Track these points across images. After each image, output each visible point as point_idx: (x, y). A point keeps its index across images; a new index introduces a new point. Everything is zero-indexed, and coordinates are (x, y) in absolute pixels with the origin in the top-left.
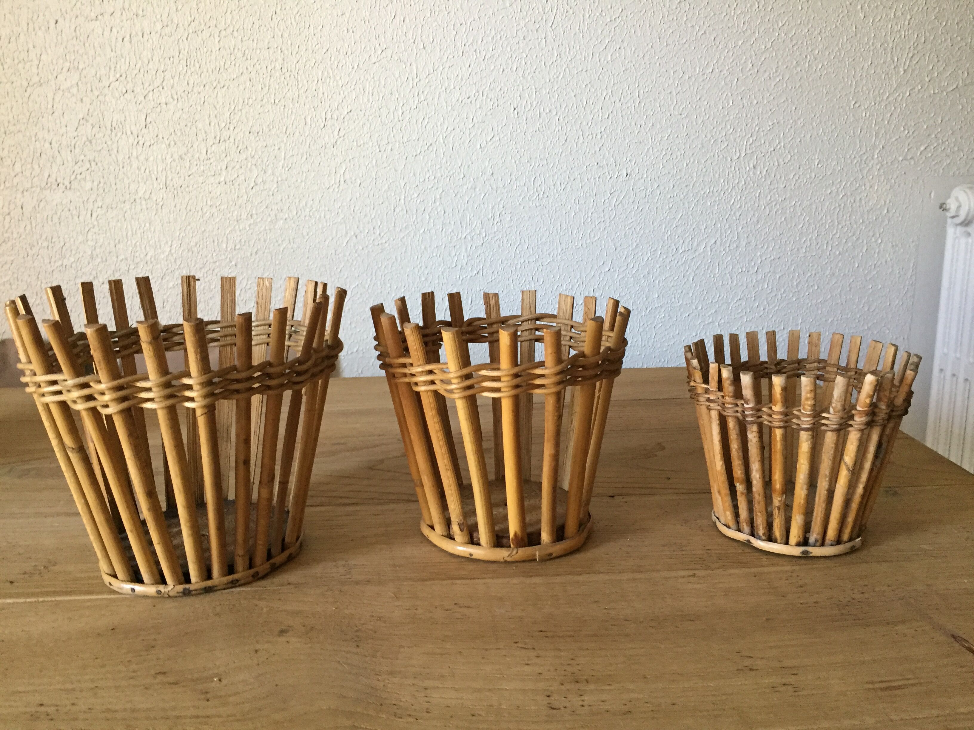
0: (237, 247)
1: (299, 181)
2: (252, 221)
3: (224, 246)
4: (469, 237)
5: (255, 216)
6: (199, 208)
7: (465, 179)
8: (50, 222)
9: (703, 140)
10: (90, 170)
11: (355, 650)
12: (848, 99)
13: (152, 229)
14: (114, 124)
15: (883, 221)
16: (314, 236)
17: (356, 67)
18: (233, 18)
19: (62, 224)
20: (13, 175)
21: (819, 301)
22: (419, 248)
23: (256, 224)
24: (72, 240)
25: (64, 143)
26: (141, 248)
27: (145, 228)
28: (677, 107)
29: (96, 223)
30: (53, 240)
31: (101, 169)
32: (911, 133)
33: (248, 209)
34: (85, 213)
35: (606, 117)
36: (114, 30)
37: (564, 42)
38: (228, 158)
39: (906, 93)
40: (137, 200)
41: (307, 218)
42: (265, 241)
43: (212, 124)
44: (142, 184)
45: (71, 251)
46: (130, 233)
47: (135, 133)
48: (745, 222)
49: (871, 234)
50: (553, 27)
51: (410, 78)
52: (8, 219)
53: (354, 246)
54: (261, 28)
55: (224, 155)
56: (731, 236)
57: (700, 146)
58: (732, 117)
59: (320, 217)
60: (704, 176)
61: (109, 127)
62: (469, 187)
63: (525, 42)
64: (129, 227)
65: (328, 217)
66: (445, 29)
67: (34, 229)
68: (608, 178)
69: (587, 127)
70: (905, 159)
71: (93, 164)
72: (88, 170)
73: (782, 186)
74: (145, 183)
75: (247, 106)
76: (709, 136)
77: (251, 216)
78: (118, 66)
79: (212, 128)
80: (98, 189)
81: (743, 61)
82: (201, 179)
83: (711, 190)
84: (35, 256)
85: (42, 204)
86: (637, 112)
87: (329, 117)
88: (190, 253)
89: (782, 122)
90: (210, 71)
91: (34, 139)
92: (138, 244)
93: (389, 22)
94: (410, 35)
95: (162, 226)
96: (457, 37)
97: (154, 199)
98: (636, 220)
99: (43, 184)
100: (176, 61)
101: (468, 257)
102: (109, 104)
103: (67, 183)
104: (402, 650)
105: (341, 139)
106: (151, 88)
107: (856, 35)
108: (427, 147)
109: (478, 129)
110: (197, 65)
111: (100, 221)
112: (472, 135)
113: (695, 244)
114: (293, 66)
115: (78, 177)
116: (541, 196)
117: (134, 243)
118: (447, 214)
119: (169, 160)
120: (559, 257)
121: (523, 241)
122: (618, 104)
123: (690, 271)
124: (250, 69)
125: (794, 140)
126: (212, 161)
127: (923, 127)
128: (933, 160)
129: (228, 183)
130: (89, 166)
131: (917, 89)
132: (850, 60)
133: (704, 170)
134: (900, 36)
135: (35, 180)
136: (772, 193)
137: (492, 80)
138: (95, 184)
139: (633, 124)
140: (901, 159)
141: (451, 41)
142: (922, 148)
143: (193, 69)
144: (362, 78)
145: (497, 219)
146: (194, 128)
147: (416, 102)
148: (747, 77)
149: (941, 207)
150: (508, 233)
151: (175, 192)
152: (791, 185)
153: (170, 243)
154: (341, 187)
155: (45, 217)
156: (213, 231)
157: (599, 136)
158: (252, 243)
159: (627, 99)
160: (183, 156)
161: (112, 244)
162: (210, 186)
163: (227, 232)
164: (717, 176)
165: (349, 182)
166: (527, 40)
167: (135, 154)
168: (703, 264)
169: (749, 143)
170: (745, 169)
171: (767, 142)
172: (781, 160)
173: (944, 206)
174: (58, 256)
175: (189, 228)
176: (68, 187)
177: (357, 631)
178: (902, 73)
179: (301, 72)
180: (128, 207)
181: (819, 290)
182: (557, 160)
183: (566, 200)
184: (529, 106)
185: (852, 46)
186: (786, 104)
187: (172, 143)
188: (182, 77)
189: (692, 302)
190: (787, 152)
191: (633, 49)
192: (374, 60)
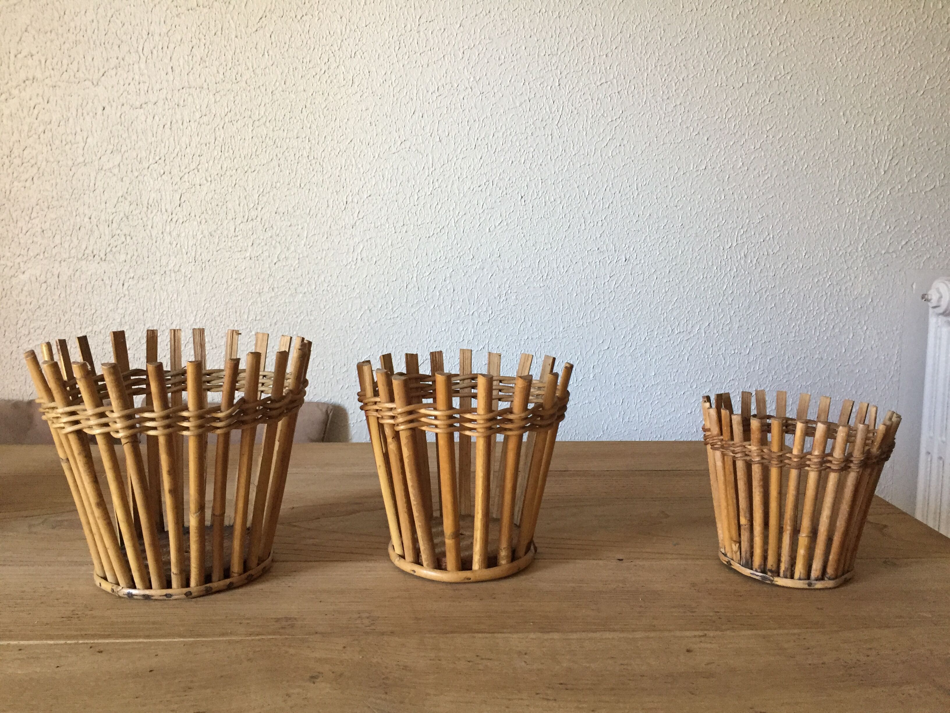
0: (258, 318)
1: (319, 258)
2: (273, 294)
3: (246, 317)
4: (476, 314)
5: (276, 290)
6: (224, 281)
7: (474, 261)
8: (83, 290)
9: (697, 230)
10: (125, 244)
11: (383, 696)
12: (833, 196)
13: (179, 300)
14: (151, 202)
15: (868, 309)
16: (330, 309)
17: (377, 157)
18: (266, 110)
19: (95, 292)
20: (53, 246)
21: (808, 384)
22: (428, 323)
23: (276, 297)
24: (103, 307)
25: (103, 218)
26: (167, 316)
27: (173, 298)
28: (673, 199)
29: (127, 293)
30: (86, 307)
31: (136, 242)
32: (892, 228)
33: (270, 282)
34: (117, 283)
35: (607, 206)
36: (156, 117)
37: (568, 139)
38: (255, 236)
39: (886, 191)
40: (167, 272)
41: (324, 292)
42: (284, 313)
43: (242, 205)
44: (173, 258)
45: (102, 318)
46: (158, 302)
47: (169, 211)
48: (737, 306)
49: (857, 321)
50: (559, 126)
51: (426, 168)
52: (44, 286)
53: (368, 319)
54: (291, 120)
55: (251, 233)
56: (724, 319)
57: (694, 235)
58: (724, 210)
59: (337, 291)
60: (698, 263)
61: (145, 204)
62: (478, 267)
63: (533, 137)
64: (158, 297)
65: (344, 292)
66: (460, 125)
67: (68, 297)
68: (609, 262)
69: (589, 215)
70: (887, 252)
71: (128, 238)
72: (123, 243)
73: (772, 274)
74: (175, 257)
75: (275, 189)
76: (702, 227)
77: (273, 289)
78: (158, 150)
79: (242, 208)
80: (131, 261)
81: (734, 160)
82: (227, 255)
83: (705, 276)
84: (67, 322)
85: (78, 273)
86: (635, 203)
87: (350, 200)
88: (213, 323)
89: (771, 215)
90: (243, 156)
91: (74, 214)
92: (165, 313)
93: (408, 117)
94: (427, 129)
95: (189, 296)
96: (471, 132)
97: (183, 271)
98: (634, 303)
99: (80, 256)
100: (212, 146)
101: (475, 332)
102: (148, 184)
103: (102, 255)
104: (428, 697)
105: (360, 220)
106: (187, 170)
107: (839, 139)
108: (439, 230)
109: (488, 214)
110: (231, 152)
111: (131, 291)
112: (481, 220)
113: (690, 326)
114: (319, 154)
115: (114, 250)
116: (545, 277)
117: (161, 312)
118: (456, 292)
119: (200, 236)
120: (561, 335)
121: (527, 319)
122: (618, 195)
123: (685, 351)
124: (279, 156)
125: (782, 233)
126: (239, 238)
127: (903, 223)
128: (914, 254)
129: (253, 259)
130: (124, 240)
131: (897, 189)
132: (834, 161)
133: (698, 257)
134: (881, 140)
135: (73, 251)
136: (762, 280)
137: (501, 171)
138: (129, 256)
139: (632, 213)
140: (883, 252)
141: (465, 135)
142: (903, 243)
143: (227, 155)
144: (382, 167)
145: (503, 298)
146: (224, 207)
147: (431, 189)
148: (738, 174)
149: (923, 298)
150: (513, 311)
151: (204, 266)
152: (780, 273)
153: (195, 313)
154: (358, 265)
155: (80, 286)
156: (236, 302)
157: (600, 224)
158: (272, 315)
159: (626, 191)
160: (213, 233)
161: (141, 312)
162: (236, 260)
163: (250, 304)
164: (710, 264)
165: (365, 260)
166: (535, 136)
167: (168, 230)
168: (698, 344)
169: (739, 235)
170: (737, 257)
171: (757, 233)
172: (770, 250)
173: (926, 296)
174: (88, 322)
175: (214, 299)
176: (103, 259)
177: (383, 679)
178: (883, 173)
179: (326, 160)
180: (158, 278)
181: (808, 373)
182: (560, 245)
183: (568, 282)
184: (536, 194)
185: (835, 148)
186: (775, 199)
187: (203, 221)
188: (216, 162)
189: (687, 381)
190: (776, 243)
191: (632, 146)
192: (394, 150)
